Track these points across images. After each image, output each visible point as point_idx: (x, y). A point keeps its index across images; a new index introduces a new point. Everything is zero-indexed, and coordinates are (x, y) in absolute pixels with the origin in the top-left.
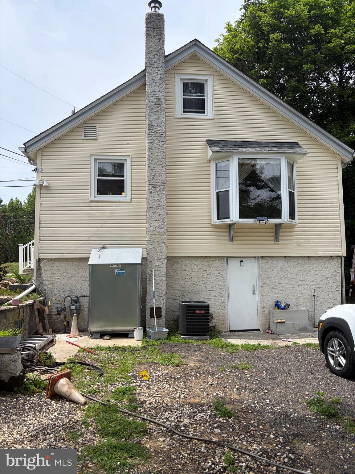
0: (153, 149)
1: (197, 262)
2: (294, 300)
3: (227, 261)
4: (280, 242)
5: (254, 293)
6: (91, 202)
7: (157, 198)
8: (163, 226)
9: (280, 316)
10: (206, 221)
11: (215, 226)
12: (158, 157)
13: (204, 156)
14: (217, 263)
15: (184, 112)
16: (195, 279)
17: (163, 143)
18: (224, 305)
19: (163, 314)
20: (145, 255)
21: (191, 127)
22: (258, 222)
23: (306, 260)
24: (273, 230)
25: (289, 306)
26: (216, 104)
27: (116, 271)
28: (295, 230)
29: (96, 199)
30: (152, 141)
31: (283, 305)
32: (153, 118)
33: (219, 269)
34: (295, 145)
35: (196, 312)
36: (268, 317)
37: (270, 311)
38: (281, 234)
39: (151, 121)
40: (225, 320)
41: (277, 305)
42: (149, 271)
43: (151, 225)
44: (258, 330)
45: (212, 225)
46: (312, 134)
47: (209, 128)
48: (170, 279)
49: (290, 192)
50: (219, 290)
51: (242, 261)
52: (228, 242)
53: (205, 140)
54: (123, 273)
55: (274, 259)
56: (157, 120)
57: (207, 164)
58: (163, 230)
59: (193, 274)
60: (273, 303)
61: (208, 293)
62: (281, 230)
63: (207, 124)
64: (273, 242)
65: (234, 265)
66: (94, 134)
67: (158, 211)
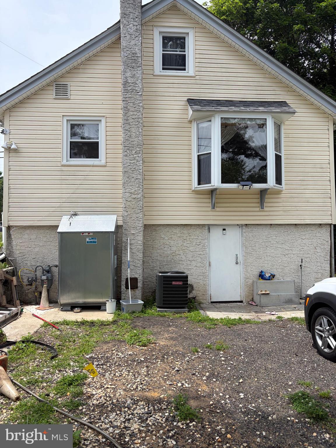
0: (129, 107)
1: (177, 230)
2: (280, 270)
3: (209, 229)
4: (265, 209)
5: (237, 263)
6: (63, 166)
7: (132, 162)
8: (140, 191)
9: (263, 286)
10: (187, 187)
11: (197, 192)
12: (134, 117)
13: (185, 116)
14: (198, 232)
15: (163, 69)
16: (174, 249)
17: (139, 102)
18: (205, 276)
19: (140, 285)
20: (120, 223)
21: (171, 86)
22: (241, 187)
23: (292, 228)
24: (259, 196)
25: (274, 276)
26: (198, 60)
27: (87, 240)
28: (282, 196)
29: (68, 163)
30: (127, 99)
31: (267, 275)
32: (128, 74)
33: (200, 238)
34: (283, 104)
35: (174, 283)
36: (251, 288)
37: (253, 282)
38: (266, 200)
39: (126, 78)
40: (205, 291)
41: (262, 276)
42: (124, 239)
43: (127, 191)
44: (241, 302)
45: (193, 191)
46: (302, 92)
47: (190, 86)
48: (147, 248)
49: (276, 155)
50: (200, 260)
51: (224, 230)
52: (210, 209)
53: (186, 99)
54: (94, 242)
55: (259, 227)
56: (133, 76)
57: (188, 125)
58: (139, 196)
59: (172, 243)
60: (257, 273)
61: (189, 262)
62: (267, 196)
63: (188, 81)
64: (258, 209)
65: (216, 234)
66: (65, 93)
67: (134, 175)
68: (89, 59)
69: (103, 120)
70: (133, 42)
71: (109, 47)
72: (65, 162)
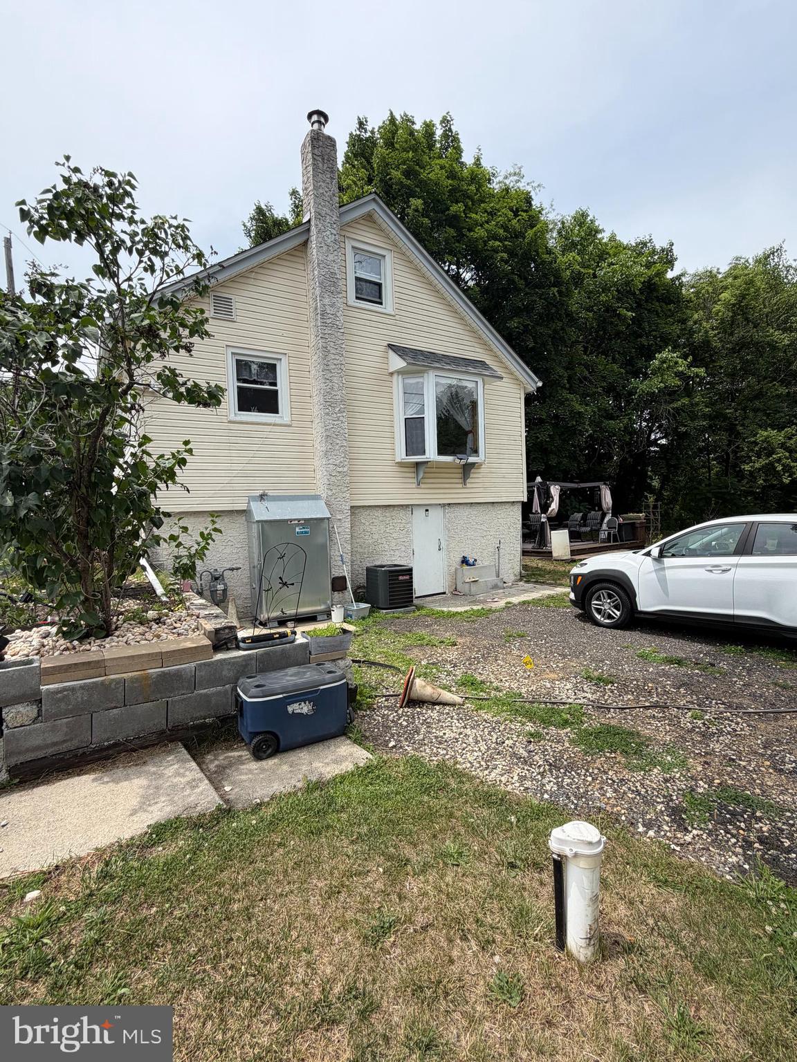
0: (329, 348)
1: (379, 513)
2: (479, 554)
3: (412, 510)
4: (468, 485)
5: (440, 550)
6: (230, 422)
7: (336, 423)
8: (346, 463)
9: (468, 574)
10: (390, 457)
11: (401, 465)
12: (335, 362)
13: (384, 366)
14: (402, 513)
15: (357, 298)
16: (376, 537)
17: (340, 341)
19: (349, 583)
21: (368, 323)
22: (458, 461)
23: (490, 506)
24: (461, 470)
25: (476, 560)
26: (398, 295)
28: (481, 471)
29: (238, 419)
30: (327, 336)
31: (471, 561)
32: (326, 301)
33: (403, 521)
34: (482, 364)
35: (401, 578)
36: (455, 576)
37: (456, 569)
38: (472, 475)
39: (324, 305)
41: (465, 561)
43: (331, 461)
44: (444, 593)
45: (397, 463)
47: (389, 327)
50: (403, 549)
51: (427, 510)
52: (414, 486)
53: (386, 343)
55: (461, 507)
56: (333, 305)
57: (388, 378)
59: (374, 528)
60: (459, 559)
61: (392, 552)
62: (472, 471)
63: (374, 318)
64: (460, 486)
65: (419, 513)
66: (230, 313)
68: (261, 266)
69: (285, 360)
70: (331, 257)
71: (289, 253)
72: (232, 417)
